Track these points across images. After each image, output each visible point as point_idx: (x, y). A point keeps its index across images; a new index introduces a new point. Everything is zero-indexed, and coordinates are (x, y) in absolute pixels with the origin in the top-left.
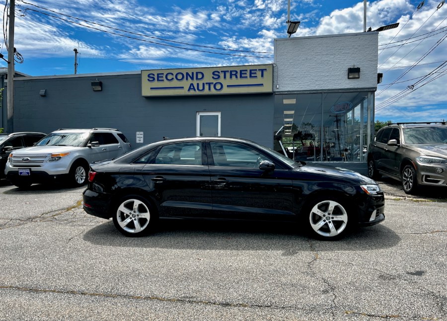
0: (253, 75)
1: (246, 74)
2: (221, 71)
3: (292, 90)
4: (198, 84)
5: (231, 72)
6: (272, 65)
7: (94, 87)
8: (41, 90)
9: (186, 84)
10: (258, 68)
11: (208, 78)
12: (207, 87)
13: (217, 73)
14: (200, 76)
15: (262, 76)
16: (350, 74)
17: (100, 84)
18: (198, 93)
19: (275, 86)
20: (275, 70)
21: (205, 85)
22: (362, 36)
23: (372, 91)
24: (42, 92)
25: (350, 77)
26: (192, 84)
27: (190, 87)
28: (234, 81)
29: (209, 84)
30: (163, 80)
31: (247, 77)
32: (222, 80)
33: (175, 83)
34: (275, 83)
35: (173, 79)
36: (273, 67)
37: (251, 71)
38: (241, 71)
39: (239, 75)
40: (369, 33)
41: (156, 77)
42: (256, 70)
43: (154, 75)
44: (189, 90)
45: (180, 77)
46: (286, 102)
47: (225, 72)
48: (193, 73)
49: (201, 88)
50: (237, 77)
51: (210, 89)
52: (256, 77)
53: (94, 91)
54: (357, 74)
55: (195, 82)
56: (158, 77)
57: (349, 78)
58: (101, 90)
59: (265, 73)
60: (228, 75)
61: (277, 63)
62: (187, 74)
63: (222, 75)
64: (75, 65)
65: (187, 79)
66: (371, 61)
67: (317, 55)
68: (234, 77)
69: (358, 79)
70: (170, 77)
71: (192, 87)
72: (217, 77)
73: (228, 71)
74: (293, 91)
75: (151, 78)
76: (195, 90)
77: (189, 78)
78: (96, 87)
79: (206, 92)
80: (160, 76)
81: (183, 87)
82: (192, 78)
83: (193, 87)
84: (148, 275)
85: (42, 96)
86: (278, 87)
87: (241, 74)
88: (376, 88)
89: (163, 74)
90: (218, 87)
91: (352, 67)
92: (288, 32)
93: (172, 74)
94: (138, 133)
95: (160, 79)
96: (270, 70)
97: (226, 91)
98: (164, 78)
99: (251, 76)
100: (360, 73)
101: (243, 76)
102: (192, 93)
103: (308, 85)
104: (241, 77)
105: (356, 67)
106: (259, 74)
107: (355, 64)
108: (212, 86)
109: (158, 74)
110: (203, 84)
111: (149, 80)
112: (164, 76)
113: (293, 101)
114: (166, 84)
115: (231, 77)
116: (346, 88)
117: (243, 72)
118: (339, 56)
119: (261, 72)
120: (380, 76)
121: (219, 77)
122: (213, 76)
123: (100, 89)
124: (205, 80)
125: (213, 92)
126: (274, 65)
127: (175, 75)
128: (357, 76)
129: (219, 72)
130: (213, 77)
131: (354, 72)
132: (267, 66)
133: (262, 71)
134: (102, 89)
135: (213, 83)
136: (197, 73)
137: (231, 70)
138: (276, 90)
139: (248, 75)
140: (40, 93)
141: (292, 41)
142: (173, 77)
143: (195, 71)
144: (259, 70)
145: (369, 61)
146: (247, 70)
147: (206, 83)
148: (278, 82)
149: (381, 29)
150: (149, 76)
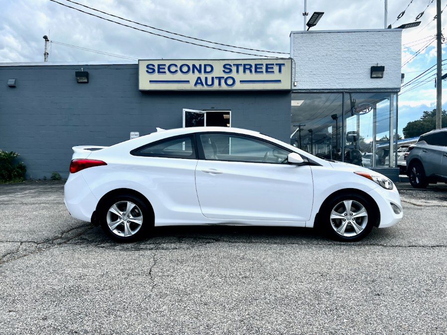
0: (269, 70)
1: (262, 68)
2: (234, 65)
3: (311, 88)
4: (206, 78)
5: (245, 65)
6: (291, 59)
7: (78, 78)
8: (10, 80)
9: (192, 77)
10: (275, 62)
11: (218, 72)
12: (216, 82)
13: (228, 67)
14: (209, 69)
15: (280, 71)
16: (373, 73)
17: (86, 75)
18: (206, 88)
19: (293, 83)
20: (293, 66)
21: (215, 79)
22: (385, 32)
23: (396, 91)
24: (11, 82)
26: (199, 78)
27: (197, 81)
28: (248, 76)
29: (220, 79)
30: (165, 72)
31: (262, 72)
32: (234, 74)
33: (179, 76)
34: (293, 80)
35: (176, 71)
36: (291, 62)
37: (267, 65)
38: (256, 65)
39: (253, 70)
40: (390, 30)
41: (156, 69)
42: (273, 64)
43: (153, 66)
44: (195, 85)
45: (185, 69)
47: (237, 66)
48: (200, 65)
49: (210, 82)
50: (251, 71)
51: (220, 84)
52: (273, 72)
53: (78, 82)
54: (380, 73)
55: (203, 76)
56: (159, 68)
57: (372, 77)
58: (87, 82)
59: (283, 68)
60: (241, 69)
61: (295, 58)
62: (194, 66)
63: (234, 69)
64: (45, 54)
65: (193, 72)
66: (395, 60)
67: (338, 52)
68: (248, 72)
69: (381, 79)
70: (173, 69)
71: (198, 81)
72: (228, 71)
73: (241, 65)
74: (312, 90)
75: (150, 69)
76: (203, 85)
77: (196, 70)
78: (81, 78)
79: (216, 87)
80: (161, 67)
81: (188, 82)
82: (200, 71)
83: (201, 80)
85: (9, 86)
86: (295, 84)
87: (256, 68)
88: (399, 89)
89: (165, 65)
90: (230, 82)
91: (375, 66)
92: (308, 24)
93: (176, 66)
94: (132, 133)
95: (161, 70)
96: (288, 63)
97: (238, 86)
98: (166, 70)
99: (267, 71)
100: (385, 72)
101: (258, 70)
102: (199, 88)
103: (328, 83)
104: (256, 71)
105: (379, 65)
106: (276, 69)
107: (378, 63)
108: (223, 81)
109: (159, 65)
110: (213, 78)
111: (147, 71)
112: (166, 68)
114: (168, 76)
115: (244, 72)
116: (369, 87)
117: (258, 66)
118: (361, 53)
119: (278, 67)
120: (403, 76)
121: (231, 71)
122: (224, 69)
123: (86, 81)
124: (214, 74)
125: (224, 87)
127: (179, 66)
128: (380, 76)
129: (230, 66)
130: (224, 71)
131: (377, 71)
132: (285, 60)
134: (88, 80)
135: (223, 77)
136: (205, 66)
137: (245, 63)
138: (293, 88)
139: (264, 69)
140: (9, 83)
141: (312, 34)
142: (177, 69)
143: (203, 63)
144: (276, 64)
145: (393, 59)
146: (262, 64)
147: (216, 78)
148: (296, 78)
149: (403, 27)
150: (148, 67)
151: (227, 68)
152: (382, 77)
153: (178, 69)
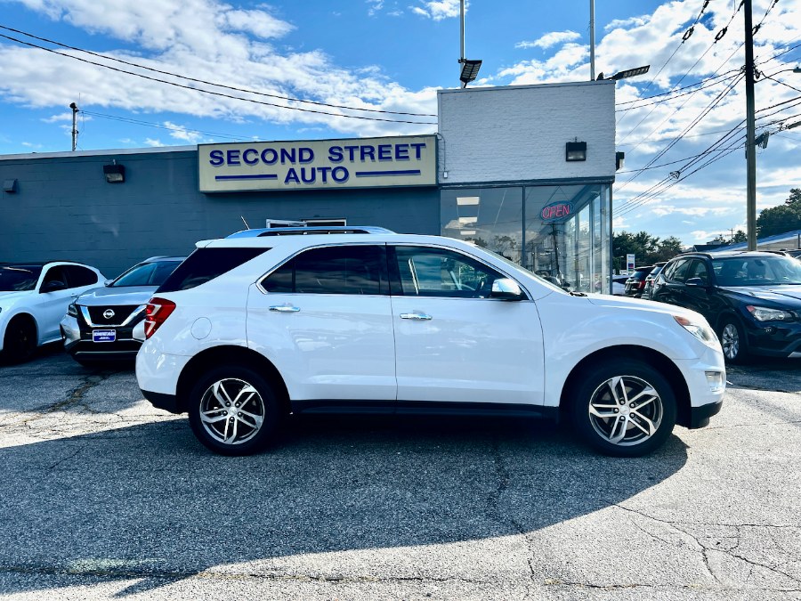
0: (401, 155)
1: (389, 152)
2: (345, 148)
3: (472, 181)
4: (303, 170)
5: (363, 148)
6: (435, 136)
7: (108, 175)
8: (6, 182)
9: (281, 169)
10: (409, 142)
11: (322, 159)
12: (319, 175)
13: (338, 151)
14: (306, 155)
15: (418, 156)
16: (569, 153)
17: (120, 169)
18: (303, 185)
19: (440, 173)
20: (441, 145)
21: (316, 171)
22: (589, 87)
23: (608, 182)
24: (9, 185)
25: (570, 158)
26: (292, 170)
27: (289, 174)
28: (369, 165)
29: (324, 170)
30: (239, 163)
31: (390, 158)
32: (346, 163)
33: (261, 168)
34: (441, 169)
35: (256, 160)
36: (437, 140)
37: (397, 147)
38: (380, 147)
39: (376, 155)
40: (600, 82)
41: (225, 158)
42: (407, 145)
43: (221, 153)
44: (287, 181)
45: (270, 157)
46: (461, 201)
47: (351, 149)
48: (293, 150)
49: (308, 177)
50: (373, 158)
51: (324, 179)
52: (407, 157)
53: (109, 182)
54: (582, 152)
55: (298, 167)
56: (229, 157)
57: (567, 160)
58: (123, 181)
59: (422, 150)
60: (357, 154)
61: (444, 133)
62: (283, 151)
63: (346, 154)
64: (74, 133)
65: (283, 161)
66: (605, 131)
67: (513, 120)
68: (368, 158)
69: (583, 163)
70: (251, 157)
71: (291, 175)
72: (337, 158)
73: (357, 147)
74: (472, 183)
75: (217, 158)
76: (298, 181)
77: (286, 158)
78: (113, 174)
79: (318, 183)
80: (232, 154)
81: (275, 176)
82: (292, 159)
83: (295, 173)
84: (196, 529)
85: (8, 192)
86: (446, 175)
87: (381, 152)
88: (613, 177)
89: (238, 151)
90: (340, 175)
91: (573, 141)
92: (462, 79)
93: (255, 152)
95: (233, 160)
96: (431, 145)
97: (354, 182)
98: (241, 159)
99: (398, 157)
100: (587, 151)
101: (384, 155)
102: (292, 185)
103: (498, 173)
104: (381, 157)
105: (579, 141)
106: (412, 152)
107: (578, 136)
108: (329, 174)
109: (229, 152)
110: (313, 170)
111: (212, 162)
112: (241, 156)
113: (475, 201)
114: (244, 169)
115: (362, 158)
116: (563, 177)
117: (384, 149)
118: (550, 122)
119: (415, 150)
120: (620, 156)
121: (341, 157)
122: (330, 155)
123: (120, 178)
124: (316, 164)
125: (331, 183)
126: (439, 137)
127: (260, 153)
128: (582, 157)
129: (340, 149)
130: (330, 158)
131: (576, 150)
132: (426, 138)
133: (418, 147)
134: (124, 178)
135: (330, 168)
136: (301, 150)
137: (363, 145)
138: (442, 181)
139: (393, 154)
140: (5, 187)
141: (469, 94)
142: (257, 157)
143: (297, 147)
144: (412, 145)
145: (601, 130)
146: (390, 146)
147: (319, 169)
148: (447, 166)
149: (620, 76)
150: (212, 155)
151: (335, 153)
152: (584, 160)
153: (259, 157)
